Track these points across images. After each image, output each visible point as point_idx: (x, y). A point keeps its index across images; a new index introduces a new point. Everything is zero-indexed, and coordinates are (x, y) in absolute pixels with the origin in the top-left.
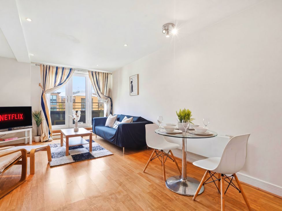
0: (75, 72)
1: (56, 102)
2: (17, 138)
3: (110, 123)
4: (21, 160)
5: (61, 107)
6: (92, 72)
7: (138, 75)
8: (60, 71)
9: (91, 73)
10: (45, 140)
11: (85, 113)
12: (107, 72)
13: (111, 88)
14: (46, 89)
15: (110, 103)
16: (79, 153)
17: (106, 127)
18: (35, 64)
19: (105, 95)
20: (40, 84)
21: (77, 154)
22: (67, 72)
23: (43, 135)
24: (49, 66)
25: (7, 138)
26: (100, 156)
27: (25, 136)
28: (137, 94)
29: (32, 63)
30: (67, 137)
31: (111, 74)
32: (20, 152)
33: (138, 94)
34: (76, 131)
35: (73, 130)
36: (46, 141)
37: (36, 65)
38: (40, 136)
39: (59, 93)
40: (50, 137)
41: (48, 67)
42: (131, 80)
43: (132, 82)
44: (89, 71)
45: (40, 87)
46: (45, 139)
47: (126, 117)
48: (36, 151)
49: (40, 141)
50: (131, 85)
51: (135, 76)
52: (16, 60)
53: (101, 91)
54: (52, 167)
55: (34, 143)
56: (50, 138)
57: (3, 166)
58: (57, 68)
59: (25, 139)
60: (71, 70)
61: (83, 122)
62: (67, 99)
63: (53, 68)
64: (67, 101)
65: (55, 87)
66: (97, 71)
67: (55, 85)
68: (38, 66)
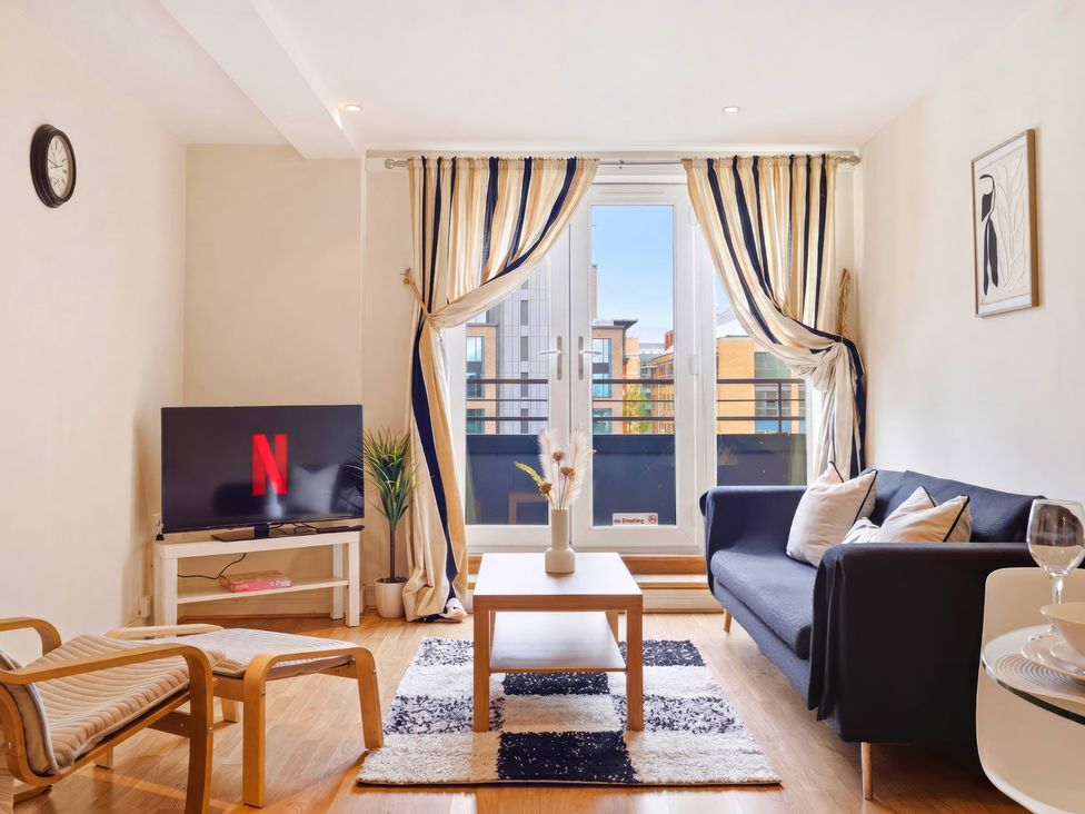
0: (598, 179)
1: (606, 377)
2: (288, 583)
3: (815, 537)
4: (186, 708)
5: (634, 411)
6: (710, 162)
7: (1032, 136)
8: (511, 182)
9: (701, 175)
10: (424, 611)
11: (672, 452)
12: (815, 150)
13: (858, 265)
14: (438, 302)
15: (845, 382)
16: (550, 729)
17: (793, 559)
18: (382, 161)
19: (808, 320)
20: (409, 270)
21: (538, 729)
22: (549, 184)
23: (415, 580)
24: (454, 160)
25: (251, 577)
26: (676, 779)
27: (330, 576)
28: (1027, 300)
29: (370, 154)
30: (485, 608)
31: (855, 160)
32: (180, 664)
33: (1036, 300)
34: (559, 571)
35: (538, 561)
36: (433, 619)
37: (388, 164)
38: (404, 580)
39: (628, 324)
40: (452, 595)
41: (447, 165)
42: (984, 188)
43: (987, 200)
44: (687, 162)
46: (425, 600)
47: (919, 495)
48: (276, 671)
49: (402, 617)
50: (982, 227)
51: (1011, 146)
52: (289, 151)
53: (781, 293)
54: (363, 785)
55: (372, 618)
56: (455, 602)
57: (88, 725)
58: (494, 164)
59: (330, 590)
60: (572, 166)
61: (656, 514)
62: (560, 357)
63: (472, 170)
64: (559, 371)
65: (484, 283)
66: (747, 151)
67: (485, 274)
68: (396, 169)
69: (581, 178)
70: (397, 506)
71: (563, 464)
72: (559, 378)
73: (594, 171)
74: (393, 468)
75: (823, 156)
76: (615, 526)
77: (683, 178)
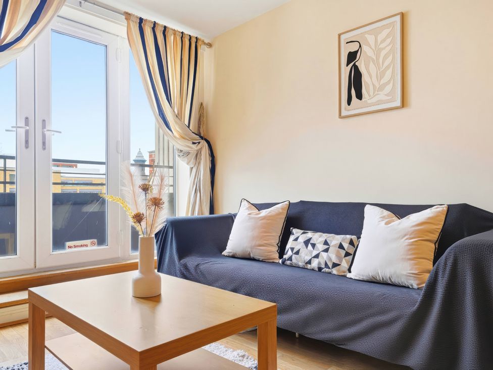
6: (141, 21)
7: (403, 16)
13: (208, 102)
15: (206, 161)
28: (398, 103)
31: (209, 45)
33: (404, 104)
43: (353, 55)
44: (128, 16)
50: (346, 69)
51: (384, 22)
61: (96, 240)
62: (27, 132)
64: (27, 142)
72: (27, 147)
75: (196, 38)
76: (68, 250)
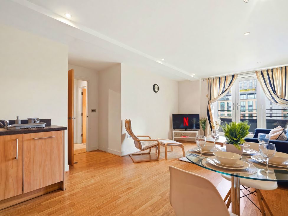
2: (188, 137)
6: (261, 71)
8: (223, 80)
9: (260, 74)
14: (212, 99)
19: (286, 98)
20: (207, 95)
24: (213, 78)
29: (201, 79)
37: (204, 80)
45: (207, 98)
58: (220, 78)
60: (233, 76)
62: (234, 106)
63: (216, 79)
64: (233, 109)
65: (219, 95)
66: (270, 68)
67: (219, 94)
68: (205, 81)
69: (235, 78)
70: (204, 129)
71: (217, 123)
73: (237, 76)
74: (204, 123)
77: (256, 75)
